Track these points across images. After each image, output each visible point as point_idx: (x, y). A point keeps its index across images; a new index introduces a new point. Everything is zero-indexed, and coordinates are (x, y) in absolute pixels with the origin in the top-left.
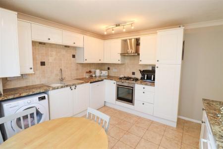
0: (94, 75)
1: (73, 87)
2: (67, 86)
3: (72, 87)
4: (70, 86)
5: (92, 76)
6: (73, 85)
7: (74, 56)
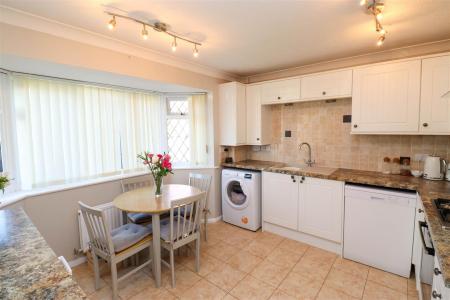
0: (416, 173)
1: (298, 178)
2: (286, 172)
3: (296, 177)
4: (293, 175)
5: (408, 174)
6: (297, 174)
7: (347, 119)
